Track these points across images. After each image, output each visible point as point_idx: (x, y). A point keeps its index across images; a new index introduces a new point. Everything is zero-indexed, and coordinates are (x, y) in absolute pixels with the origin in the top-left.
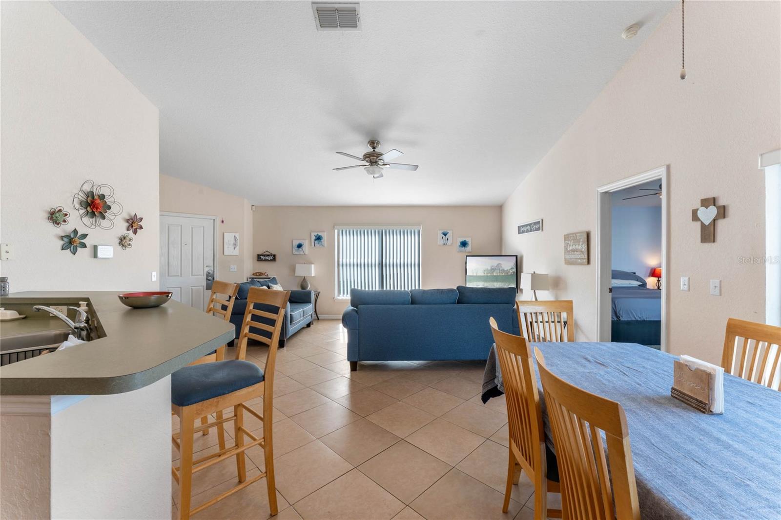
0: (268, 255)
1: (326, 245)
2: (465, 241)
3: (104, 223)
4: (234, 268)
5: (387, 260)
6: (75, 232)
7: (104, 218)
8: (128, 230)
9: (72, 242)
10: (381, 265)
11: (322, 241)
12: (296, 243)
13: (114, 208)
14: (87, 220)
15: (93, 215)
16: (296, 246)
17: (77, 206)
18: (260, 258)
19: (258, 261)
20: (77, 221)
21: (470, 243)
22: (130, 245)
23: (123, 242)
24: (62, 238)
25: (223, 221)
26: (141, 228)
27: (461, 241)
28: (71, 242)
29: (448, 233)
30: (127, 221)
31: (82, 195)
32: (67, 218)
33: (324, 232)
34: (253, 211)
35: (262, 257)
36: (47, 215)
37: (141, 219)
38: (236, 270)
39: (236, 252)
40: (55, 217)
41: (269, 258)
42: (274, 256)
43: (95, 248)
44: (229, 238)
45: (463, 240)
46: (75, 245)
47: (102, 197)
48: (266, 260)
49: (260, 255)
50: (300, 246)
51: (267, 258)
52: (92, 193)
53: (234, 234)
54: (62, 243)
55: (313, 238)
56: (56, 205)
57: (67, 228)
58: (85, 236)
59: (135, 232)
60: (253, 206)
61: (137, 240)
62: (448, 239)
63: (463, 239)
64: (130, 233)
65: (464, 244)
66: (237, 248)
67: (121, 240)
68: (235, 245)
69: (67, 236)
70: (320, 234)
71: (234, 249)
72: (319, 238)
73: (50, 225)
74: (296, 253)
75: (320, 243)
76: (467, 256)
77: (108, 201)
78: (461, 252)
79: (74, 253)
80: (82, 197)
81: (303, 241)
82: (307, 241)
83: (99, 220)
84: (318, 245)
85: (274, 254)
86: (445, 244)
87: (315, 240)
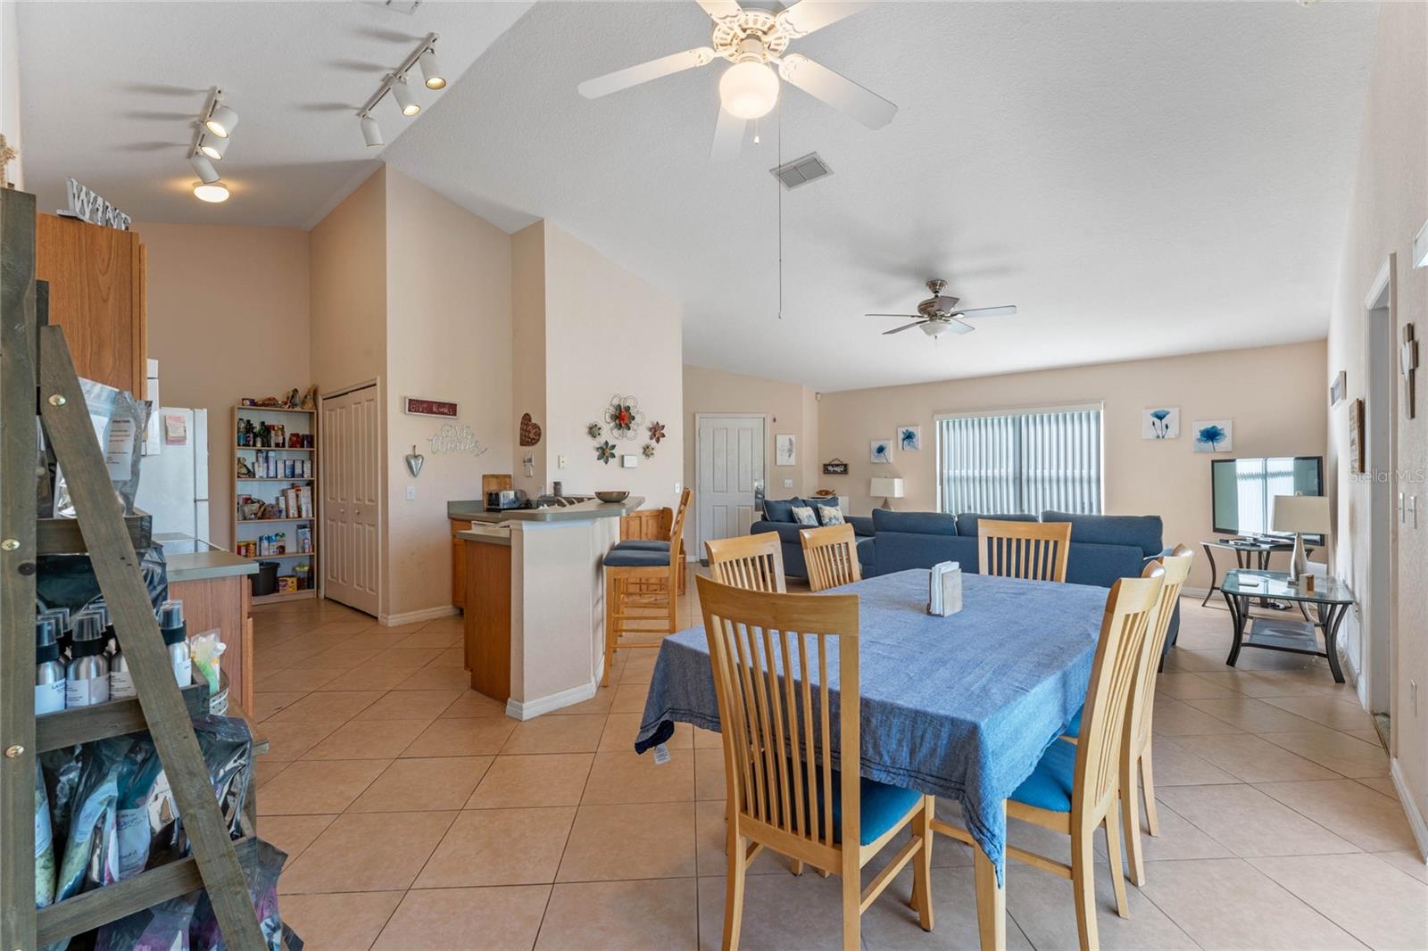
0: (837, 465)
1: (920, 447)
2: (1214, 427)
3: (630, 433)
4: (788, 483)
5: (1031, 471)
6: (607, 443)
7: (629, 429)
8: (651, 439)
10: (1018, 479)
11: (914, 440)
12: (875, 445)
13: (638, 418)
14: (616, 432)
15: (619, 427)
16: (876, 450)
17: (608, 420)
18: (827, 469)
19: (824, 473)
20: (608, 433)
21: (1228, 431)
22: (653, 454)
23: (647, 451)
24: (598, 449)
25: (775, 420)
26: (663, 436)
27: (1202, 429)
28: (604, 454)
29: (1168, 413)
30: (650, 429)
31: (612, 409)
32: (601, 432)
33: (917, 425)
34: (819, 401)
35: (830, 468)
36: (587, 430)
37: (663, 427)
38: (791, 486)
39: (792, 461)
40: (593, 431)
41: (839, 469)
42: (846, 466)
43: (623, 458)
44: (783, 441)
45: (1210, 426)
46: (607, 455)
47: (628, 409)
48: (835, 472)
49: (828, 465)
50: (881, 450)
51: (836, 469)
52: (619, 405)
53: (788, 437)
54: (598, 453)
55: (901, 436)
56: (592, 421)
57: (600, 441)
58: (613, 447)
59: (658, 441)
60: (817, 393)
61: (659, 448)
62: (1167, 427)
63: (1208, 425)
64: (653, 442)
65: (1211, 435)
66: (793, 455)
67: (645, 450)
68: (790, 451)
69: (601, 448)
70: (911, 429)
71: (790, 456)
72: (909, 436)
73: (589, 438)
74: (875, 461)
75: (911, 444)
76: (1213, 462)
77: (633, 412)
78: (1201, 451)
79: (606, 463)
80: (612, 411)
81: (886, 442)
82: (892, 442)
83: (625, 430)
84: (909, 447)
85: (845, 463)
86: (1158, 437)
87: (904, 440)
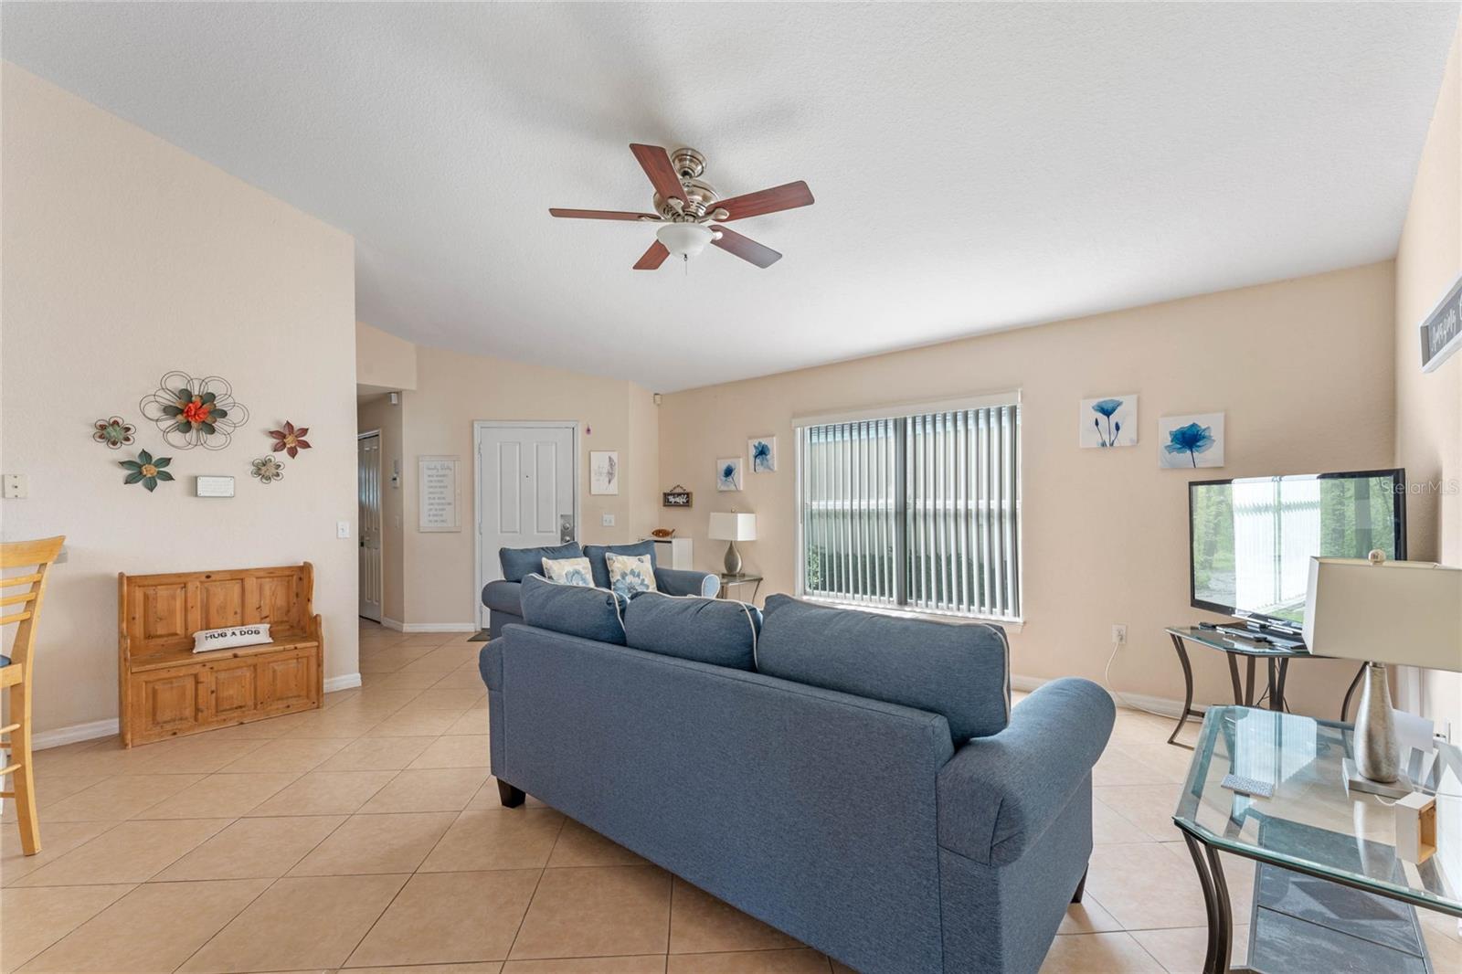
0: (679, 495)
1: (776, 469)
2: (1194, 425)
3: (216, 440)
4: (610, 519)
5: (919, 502)
6: (148, 455)
7: (212, 430)
8: (275, 450)
9: (145, 471)
10: (902, 513)
11: (768, 457)
12: (723, 466)
13: (235, 414)
14: (176, 437)
16: (723, 473)
17: (154, 414)
18: (668, 500)
19: (665, 506)
20: (152, 436)
21: (1216, 433)
22: (278, 475)
23: (263, 470)
24: (125, 464)
25: (588, 430)
26: (306, 445)
27: (1175, 429)
28: (142, 473)
29: (1119, 404)
30: (271, 434)
31: (168, 397)
32: (131, 434)
33: (773, 436)
34: (658, 405)
35: (672, 499)
36: (94, 431)
37: (304, 430)
38: (613, 524)
39: (613, 488)
40: (109, 433)
41: (681, 500)
42: (688, 495)
43: (194, 481)
44: (600, 461)
45: (1187, 425)
46: (149, 475)
47: (208, 397)
48: (677, 505)
49: (669, 495)
50: (729, 472)
51: (677, 500)
52: (187, 391)
53: (610, 454)
54: (126, 472)
55: (753, 452)
56: (107, 414)
57: (130, 451)
58: (168, 462)
59: (293, 453)
60: (656, 394)
62: (1118, 428)
63: (1184, 423)
64: (283, 456)
65: (1189, 439)
66: (615, 481)
67: (260, 468)
68: (611, 474)
69: (129, 462)
70: (764, 442)
71: (610, 482)
72: (762, 452)
73: (102, 447)
74: (723, 488)
75: (765, 462)
76: (1192, 484)
77: (223, 403)
78: (1175, 467)
79: (152, 489)
80: (165, 400)
81: (735, 461)
82: (741, 460)
83: (203, 435)
84: (762, 468)
85: (688, 491)
86: (1104, 444)
87: (756, 457)
